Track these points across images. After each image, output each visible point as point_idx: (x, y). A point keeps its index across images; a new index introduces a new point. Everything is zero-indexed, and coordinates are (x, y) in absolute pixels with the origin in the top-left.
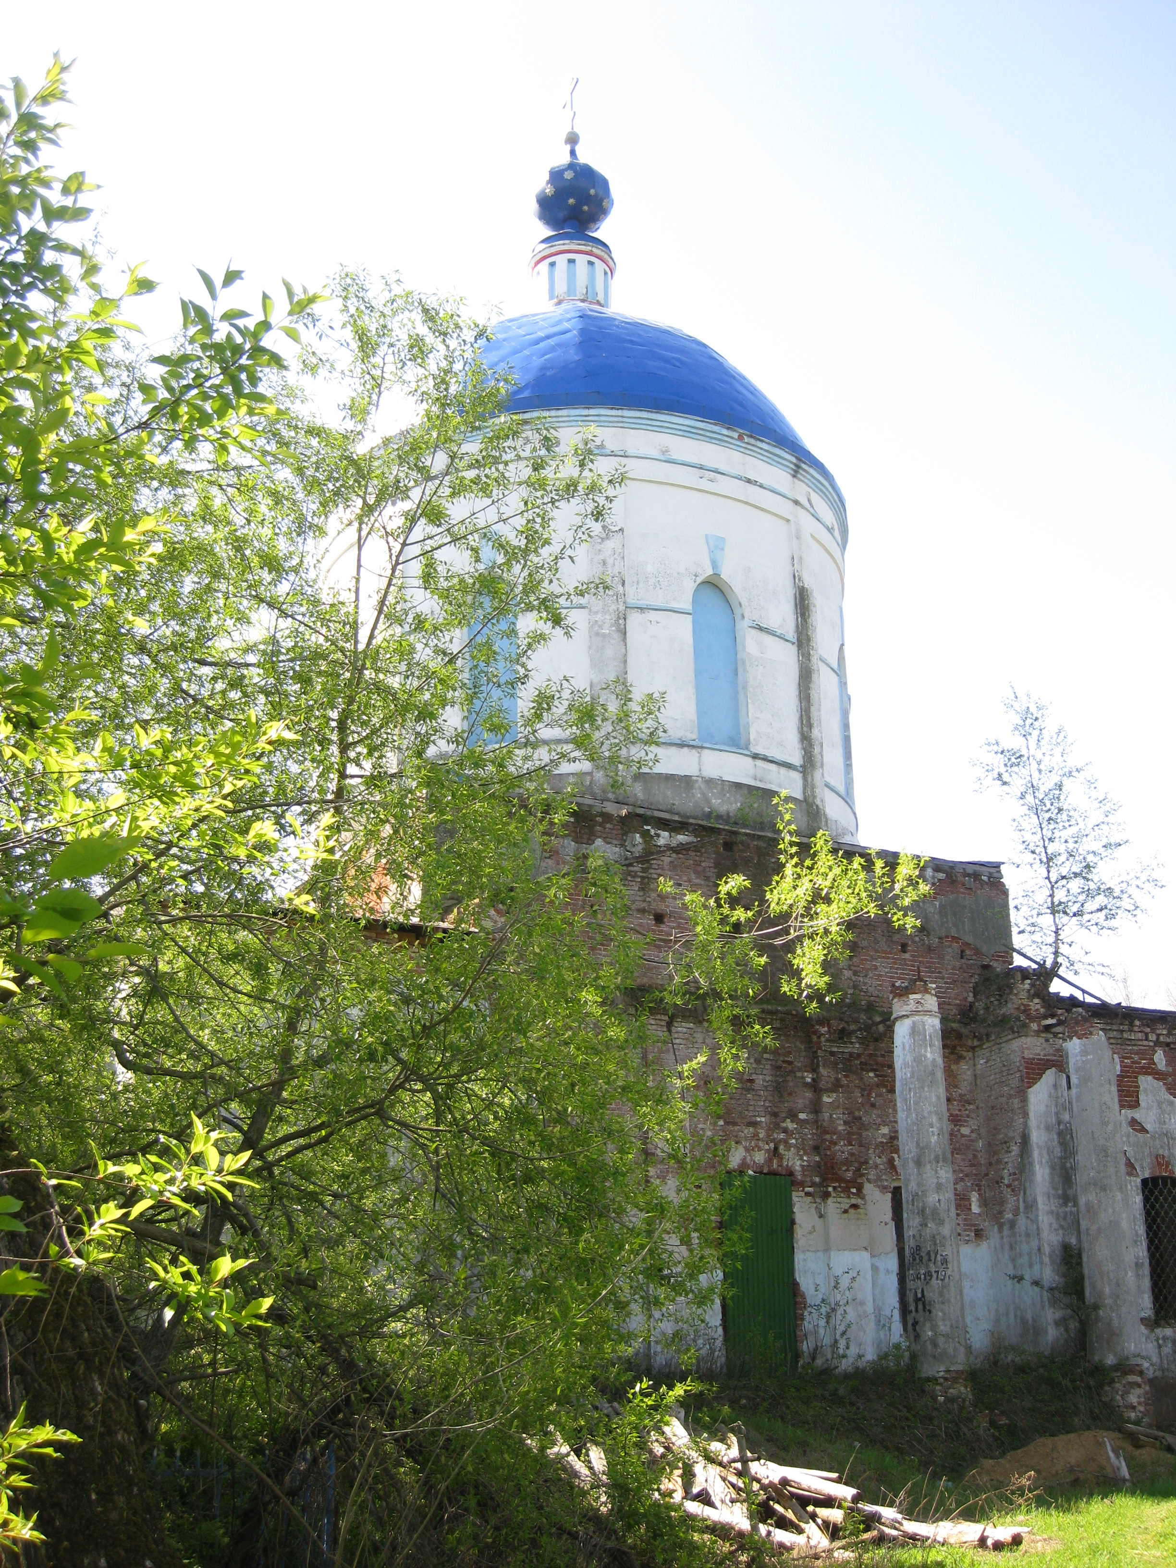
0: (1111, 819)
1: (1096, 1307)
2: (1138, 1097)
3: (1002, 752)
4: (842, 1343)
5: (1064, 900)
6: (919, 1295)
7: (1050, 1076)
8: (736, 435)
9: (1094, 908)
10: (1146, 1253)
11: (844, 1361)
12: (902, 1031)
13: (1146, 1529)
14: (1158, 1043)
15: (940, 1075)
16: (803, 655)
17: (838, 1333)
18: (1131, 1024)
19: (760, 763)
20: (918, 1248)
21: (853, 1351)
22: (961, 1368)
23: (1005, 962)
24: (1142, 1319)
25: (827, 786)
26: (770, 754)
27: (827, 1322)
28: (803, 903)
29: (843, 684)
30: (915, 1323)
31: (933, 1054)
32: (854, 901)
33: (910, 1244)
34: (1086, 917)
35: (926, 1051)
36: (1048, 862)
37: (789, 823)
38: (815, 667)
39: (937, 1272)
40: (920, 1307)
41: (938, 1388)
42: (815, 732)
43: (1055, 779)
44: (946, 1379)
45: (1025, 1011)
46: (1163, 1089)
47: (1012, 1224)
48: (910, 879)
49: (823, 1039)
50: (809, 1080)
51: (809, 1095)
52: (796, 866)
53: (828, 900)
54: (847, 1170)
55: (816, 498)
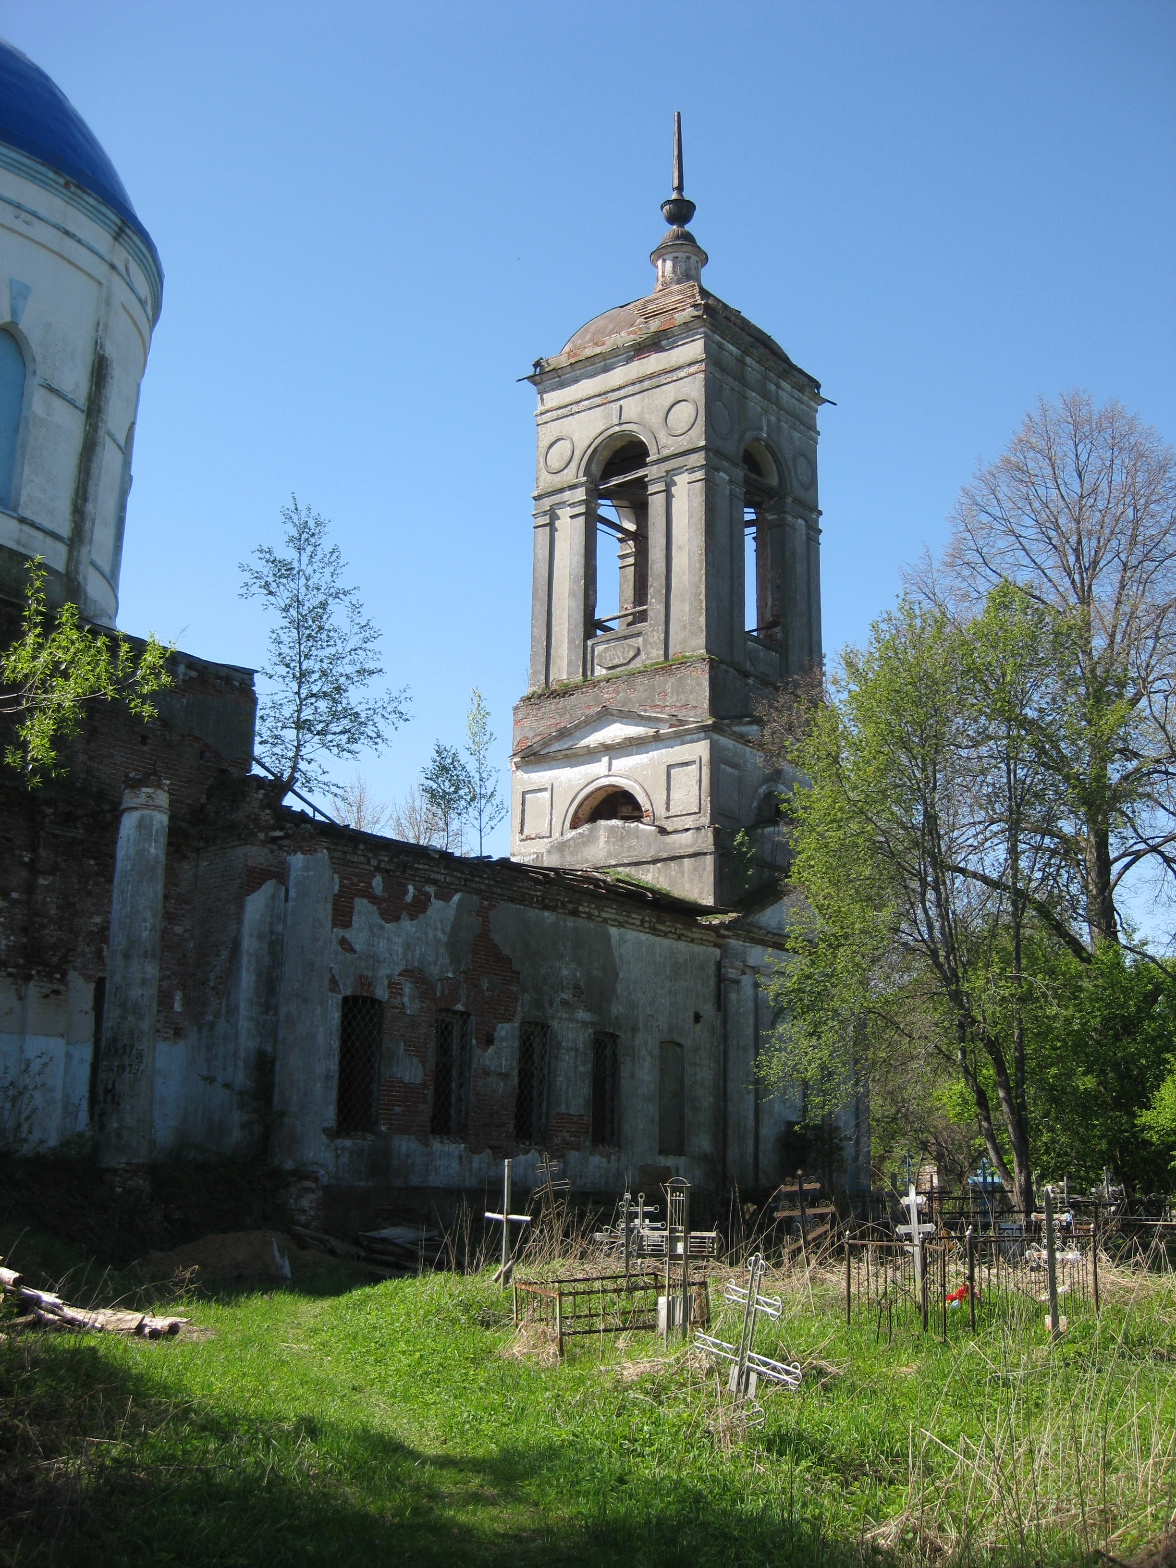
0: (369, 646)
1: (282, 1114)
2: (351, 917)
3: (273, 562)
4: (25, 1127)
5: (311, 718)
6: (110, 1087)
7: (269, 887)
8: (62, 181)
9: (338, 730)
10: (337, 1067)
11: (26, 1146)
12: (129, 823)
13: (299, 1324)
14: (378, 869)
15: (160, 871)
16: (90, 426)
17: (23, 1116)
18: (356, 847)
19: (26, 528)
20: (115, 1040)
21: (36, 1135)
22: (141, 1161)
23: (242, 769)
24: (324, 1129)
25: (93, 563)
26: (37, 520)
27: (13, 1105)
28: (39, 676)
29: (127, 463)
30: (102, 1114)
31: (156, 850)
32: (92, 679)
33: (107, 1035)
34: (330, 737)
35: (150, 846)
36: (300, 678)
37: (38, 590)
38: (101, 440)
39: (131, 1065)
40: (109, 1098)
41: (117, 1179)
42: (90, 507)
43: (321, 597)
44: (126, 1171)
45: (255, 820)
46: (377, 914)
47: (212, 1026)
48: (152, 667)
49: (47, 820)
50: (27, 859)
51: (24, 874)
52: (38, 636)
53: (65, 675)
54: (54, 955)
55: (134, 267)
